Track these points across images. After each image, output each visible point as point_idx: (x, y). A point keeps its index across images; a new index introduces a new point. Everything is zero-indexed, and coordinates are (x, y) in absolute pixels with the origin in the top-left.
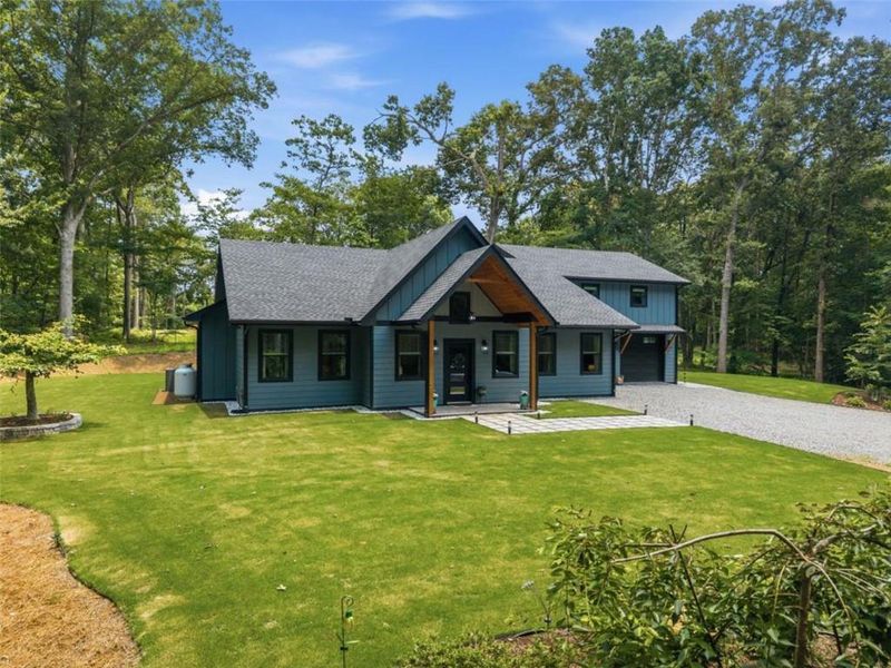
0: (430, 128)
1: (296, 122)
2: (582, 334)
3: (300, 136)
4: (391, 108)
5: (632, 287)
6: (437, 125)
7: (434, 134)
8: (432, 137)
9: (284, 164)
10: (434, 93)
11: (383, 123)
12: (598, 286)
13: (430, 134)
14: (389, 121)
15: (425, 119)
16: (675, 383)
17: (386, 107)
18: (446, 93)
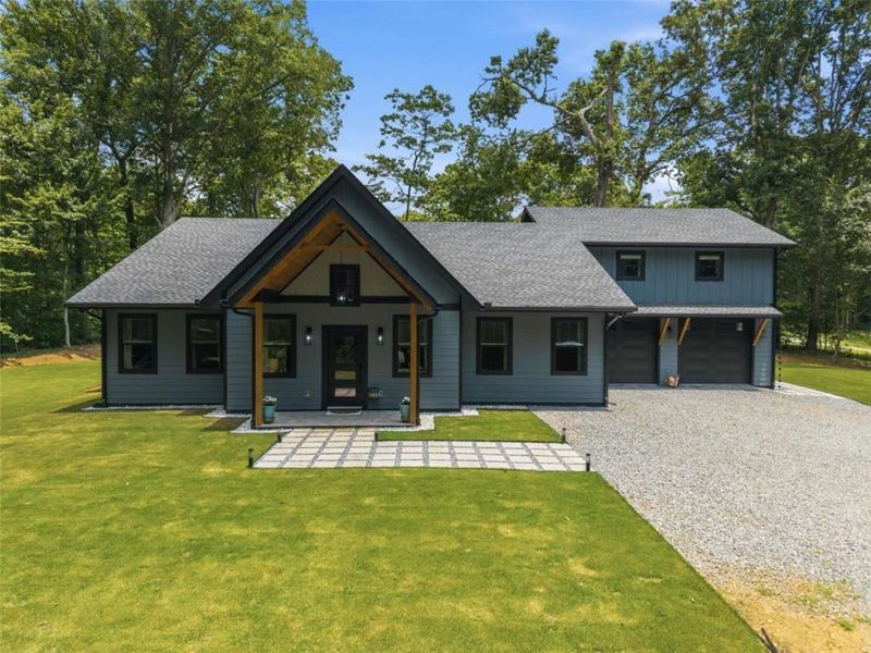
0: (530, 86)
1: (389, 96)
2: (554, 320)
3: (396, 111)
4: (493, 71)
5: (698, 254)
6: (539, 82)
7: (535, 93)
8: (533, 96)
9: (383, 143)
10: (532, 45)
11: (487, 88)
12: (643, 254)
13: (531, 93)
14: (495, 85)
15: (522, 76)
16: (772, 387)
17: (488, 70)
18: (547, 44)
